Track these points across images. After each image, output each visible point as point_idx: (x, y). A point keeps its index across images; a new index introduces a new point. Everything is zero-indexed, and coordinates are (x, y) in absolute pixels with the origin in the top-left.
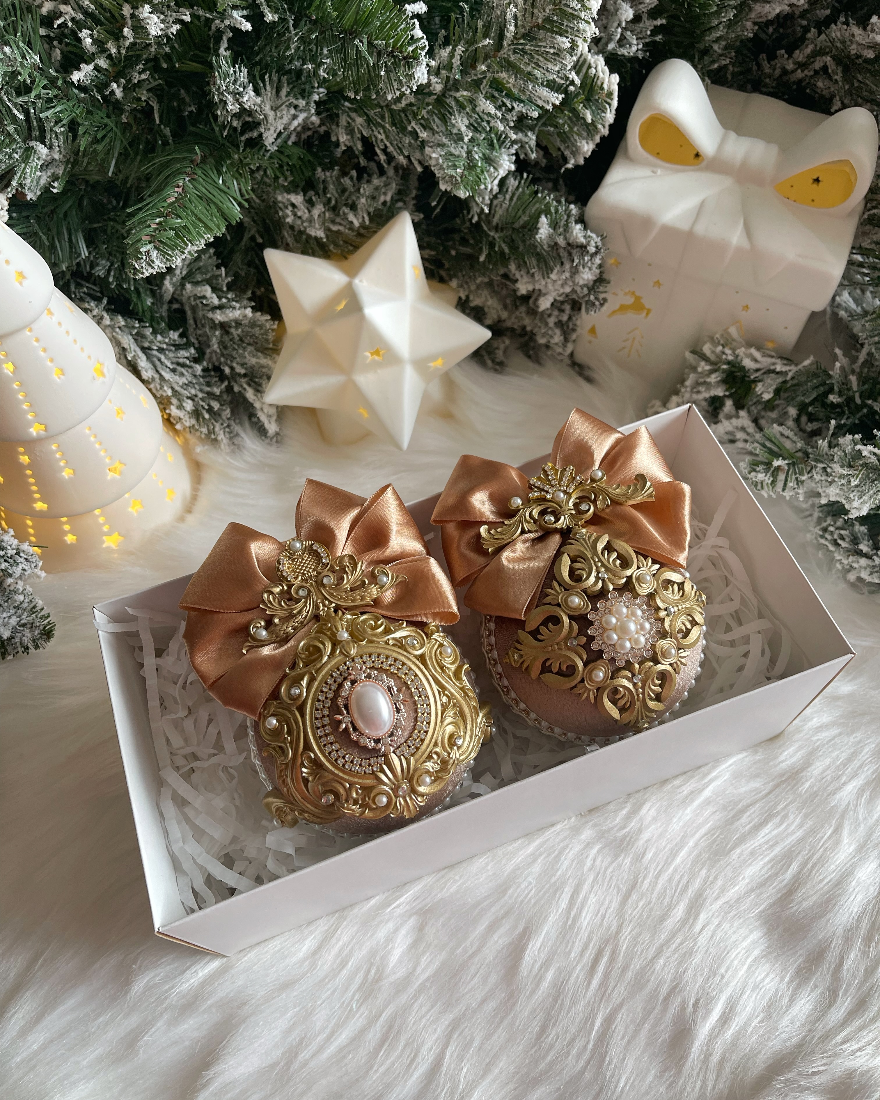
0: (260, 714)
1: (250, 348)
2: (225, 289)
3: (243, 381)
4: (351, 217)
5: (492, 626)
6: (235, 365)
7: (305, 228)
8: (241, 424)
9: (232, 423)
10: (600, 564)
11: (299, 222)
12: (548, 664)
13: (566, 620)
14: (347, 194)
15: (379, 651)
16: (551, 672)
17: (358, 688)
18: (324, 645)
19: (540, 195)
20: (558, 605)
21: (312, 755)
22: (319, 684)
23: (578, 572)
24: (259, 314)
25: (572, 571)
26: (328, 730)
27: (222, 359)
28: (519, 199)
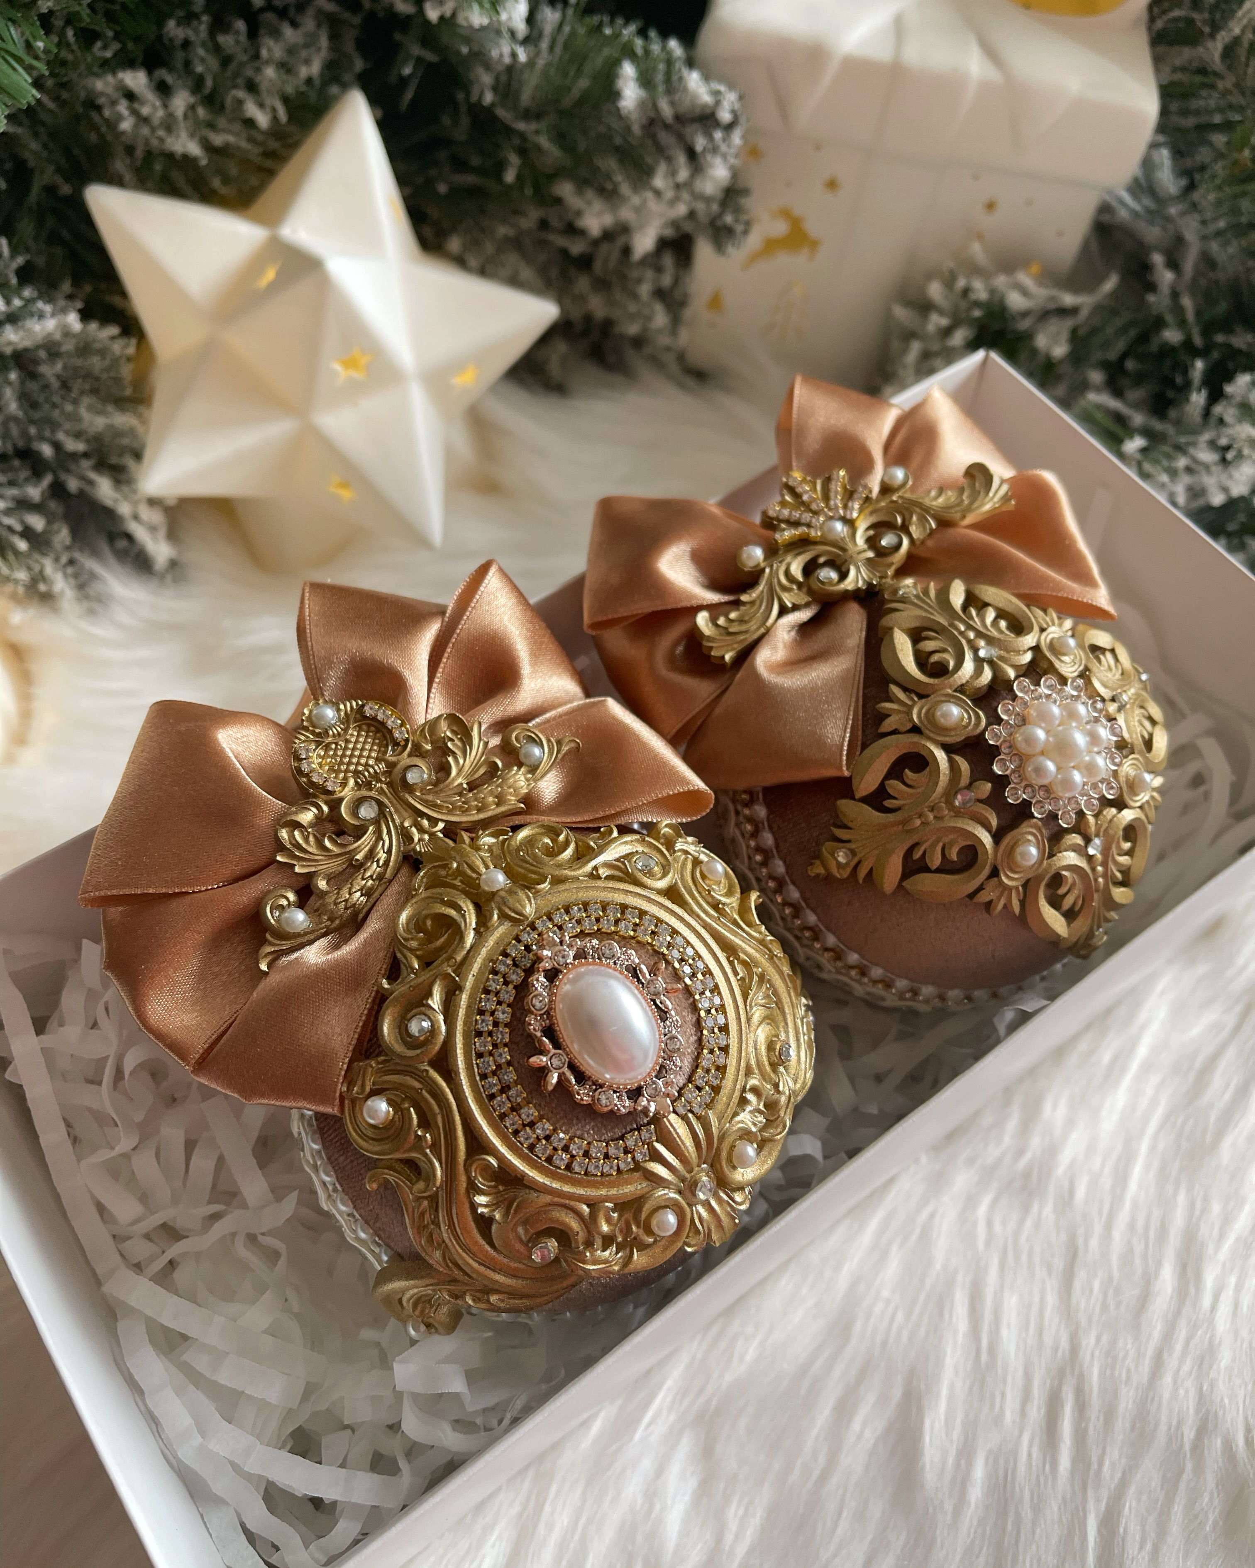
0: (342, 1099)
1: (86, 400)
2: (14, 281)
3: (86, 464)
4: (252, 110)
5: (761, 811)
6: (61, 436)
7: (161, 140)
8: (95, 553)
9: (77, 555)
10: (972, 635)
11: (145, 131)
12: (917, 855)
13: (941, 755)
14: (233, 67)
15: (583, 895)
16: (927, 870)
17: (565, 986)
18: (458, 909)
19: (608, 31)
20: (915, 730)
21: (493, 1161)
22: (471, 997)
23: (935, 658)
24: (93, 326)
25: (921, 659)
26: (517, 1093)
27: (33, 431)
28: (566, 46)
